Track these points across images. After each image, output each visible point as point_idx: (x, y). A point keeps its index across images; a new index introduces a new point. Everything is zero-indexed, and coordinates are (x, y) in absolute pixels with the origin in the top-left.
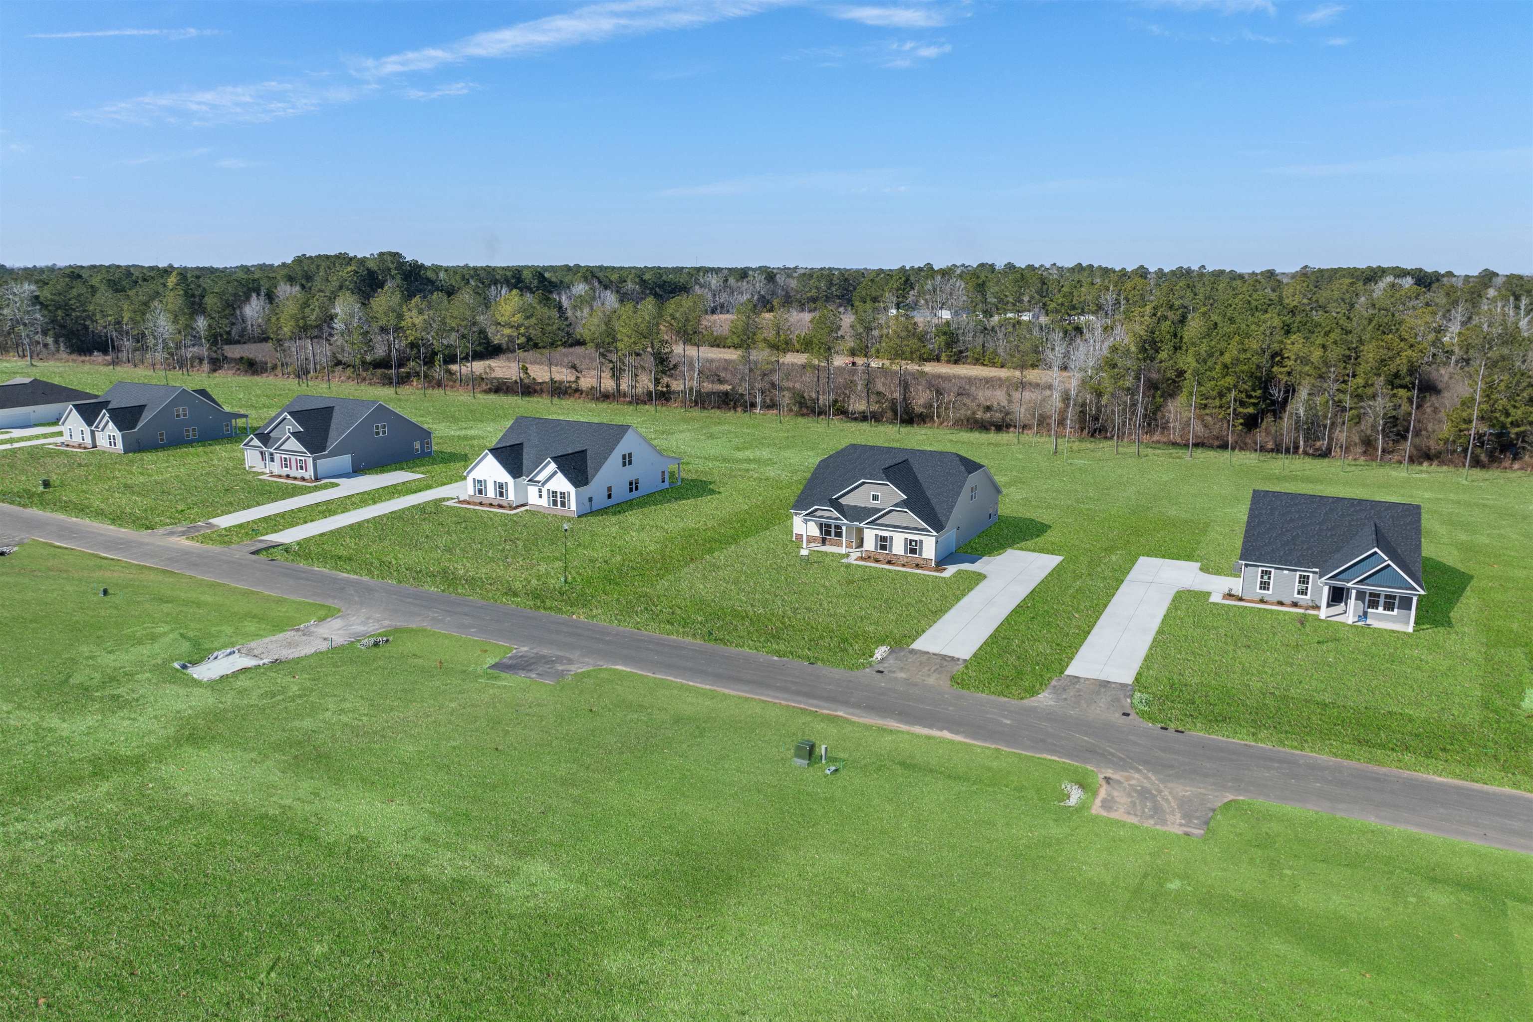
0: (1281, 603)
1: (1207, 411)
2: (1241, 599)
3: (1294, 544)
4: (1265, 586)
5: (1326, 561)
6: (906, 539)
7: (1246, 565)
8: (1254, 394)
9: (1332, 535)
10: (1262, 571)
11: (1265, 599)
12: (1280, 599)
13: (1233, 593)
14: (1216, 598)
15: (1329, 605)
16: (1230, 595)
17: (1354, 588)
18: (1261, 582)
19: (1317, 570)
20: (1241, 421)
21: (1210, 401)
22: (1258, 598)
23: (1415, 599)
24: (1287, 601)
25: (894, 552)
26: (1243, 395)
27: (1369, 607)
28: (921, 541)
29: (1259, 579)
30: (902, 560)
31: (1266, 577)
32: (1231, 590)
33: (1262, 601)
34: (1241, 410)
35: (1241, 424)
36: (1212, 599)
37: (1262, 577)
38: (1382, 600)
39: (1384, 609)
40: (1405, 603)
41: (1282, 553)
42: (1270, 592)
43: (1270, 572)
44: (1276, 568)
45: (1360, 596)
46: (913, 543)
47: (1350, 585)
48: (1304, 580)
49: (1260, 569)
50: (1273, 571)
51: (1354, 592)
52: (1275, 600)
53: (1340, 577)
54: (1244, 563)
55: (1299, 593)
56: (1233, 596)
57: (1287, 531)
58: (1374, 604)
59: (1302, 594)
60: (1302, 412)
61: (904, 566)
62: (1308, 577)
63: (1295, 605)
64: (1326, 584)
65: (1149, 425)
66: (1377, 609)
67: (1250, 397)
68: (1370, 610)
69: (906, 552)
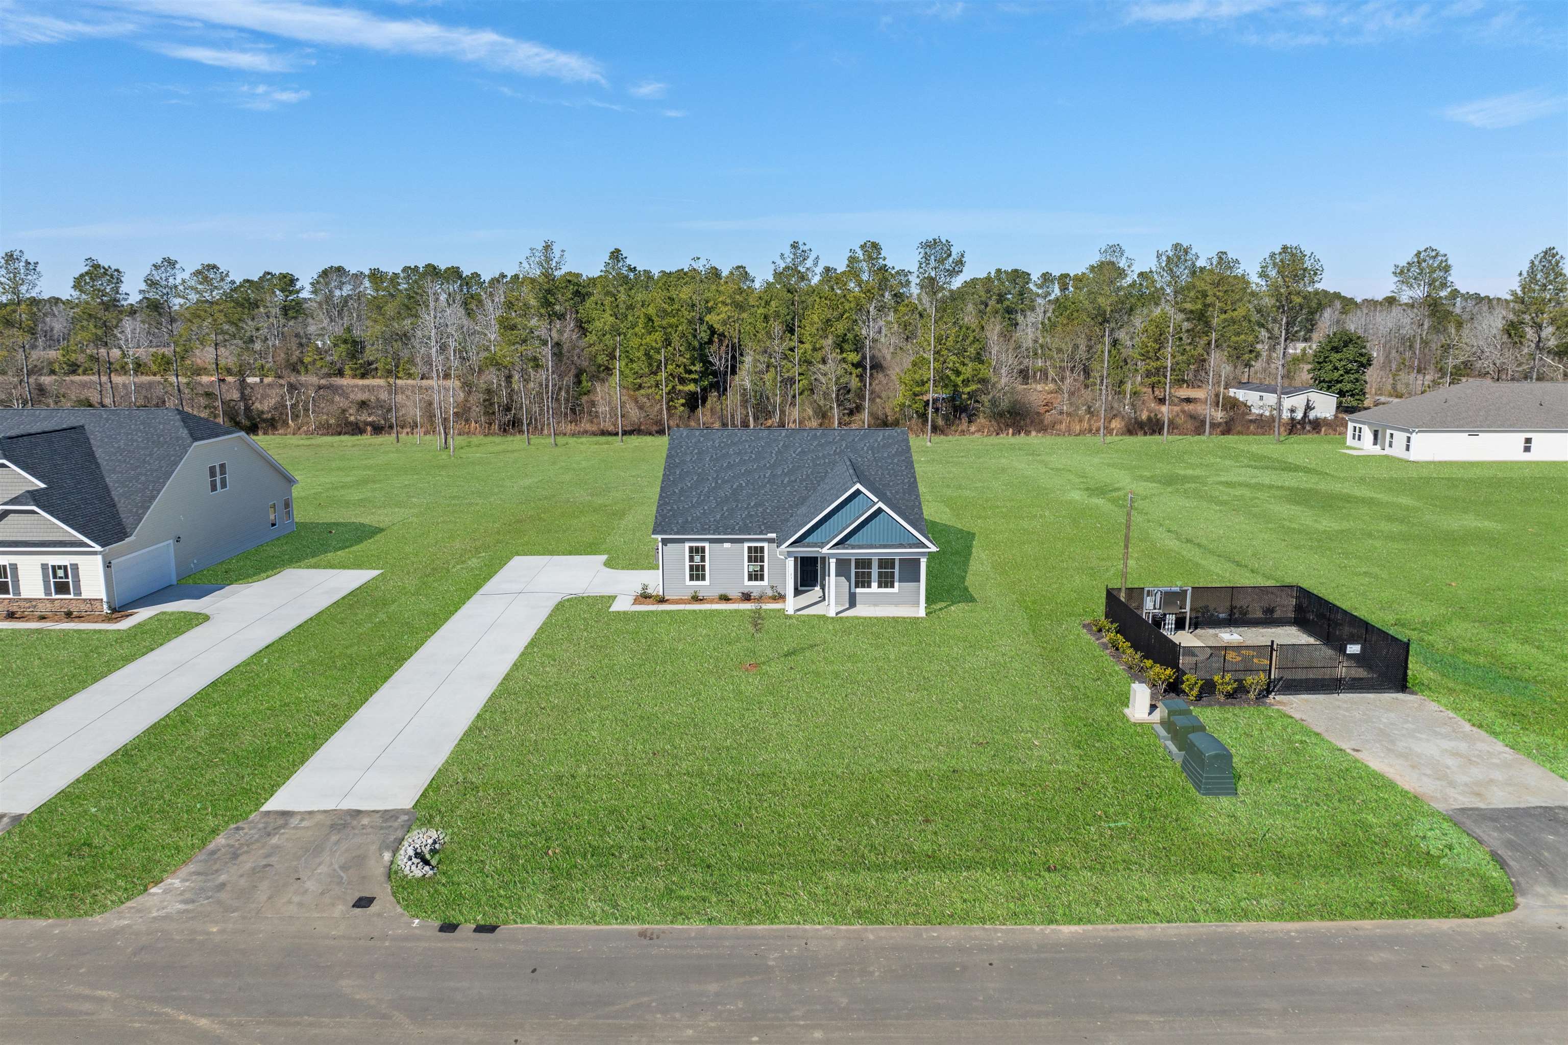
0: (725, 598)
1: (642, 392)
2: (662, 600)
3: (737, 501)
4: (697, 573)
5: (787, 520)
6: (44, 567)
7: (665, 542)
8: (693, 368)
9: (790, 482)
10: (691, 549)
11: (701, 595)
12: (723, 592)
13: (649, 591)
14: (623, 605)
15: (797, 592)
16: (645, 597)
17: (833, 555)
18: (691, 568)
19: (774, 535)
20: (683, 401)
21: (645, 379)
22: (687, 595)
23: (923, 562)
24: (734, 593)
25: (24, 595)
26: (681, 370)
27: (857, 586)
28: (75, 567)
29: (687, 564)
30: (42, 609)
31: (697, 558)
32: (645, 587)
33: (696, 599)
34: (679, 387)
35: (683, 405)
36: (616, 607)
37: (691, 559)
38: (875, 571)
39: (880, 586)
40: (910, 569)
41: (718, 517)
42: (707, 582)
43: (703, 549)
44: (711, 541)
45: (843, 566)
46: (60, 573)
47: (825, 550)
48: (756, 555)
49: (687, 545)
50: (707, 545)
51: (833, 562)
52: (716, 593)
53: (810, 539)
54: (659, 537)
55: (750, 579)
56: (650, 597)
57: (725, 482)
58: (863, 581)
59: (756, 579)
60: (748, 384)
61: (43, 618)
62: (762, 548)
63: (747, 597)
64: (789, 554)
65: (573, 411)
66: (869, 586)
67: (690, 372)
68: (859, 590)
69: (47, 591)
